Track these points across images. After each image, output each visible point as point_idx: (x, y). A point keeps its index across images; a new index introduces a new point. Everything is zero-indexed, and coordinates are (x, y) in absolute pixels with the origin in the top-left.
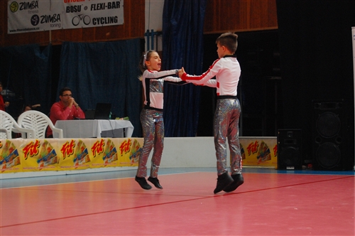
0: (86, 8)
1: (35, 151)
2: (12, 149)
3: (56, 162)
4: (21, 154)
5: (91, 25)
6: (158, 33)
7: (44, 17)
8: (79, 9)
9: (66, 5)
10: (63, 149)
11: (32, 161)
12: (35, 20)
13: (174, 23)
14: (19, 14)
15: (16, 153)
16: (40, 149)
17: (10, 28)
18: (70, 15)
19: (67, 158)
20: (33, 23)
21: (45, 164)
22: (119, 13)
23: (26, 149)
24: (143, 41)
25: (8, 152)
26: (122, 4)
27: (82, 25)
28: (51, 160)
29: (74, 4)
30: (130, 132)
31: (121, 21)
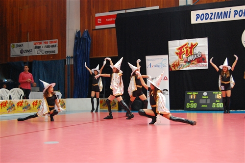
0: (43, 47)
1: (22, 105)
2: (12, 104)
3: (30, 109)
4: (16, 106)
5: (45, 54)
6: (72, 57)
7: (25, 50)
8: (40, 47)
9: (35, 46)
10: (33, 104)
11: (20, 109)
12: (22, 52)
13: (78, 53)
14: (15, 49)
15: (14, 105)
16: (24, 104)
17: (11, 55)
18: (36, 50)
19: (35, 107)
20: (21, 53)
21: (26, 110)
22: (56, 49)
23: (18, 104)
24: (65, 60)
25: (10, 105)
26: (57, 46)
27: (41, 54)
28: (28, 108)
29: (38, 45)
30: (60, 96)
31: (57, 52)
